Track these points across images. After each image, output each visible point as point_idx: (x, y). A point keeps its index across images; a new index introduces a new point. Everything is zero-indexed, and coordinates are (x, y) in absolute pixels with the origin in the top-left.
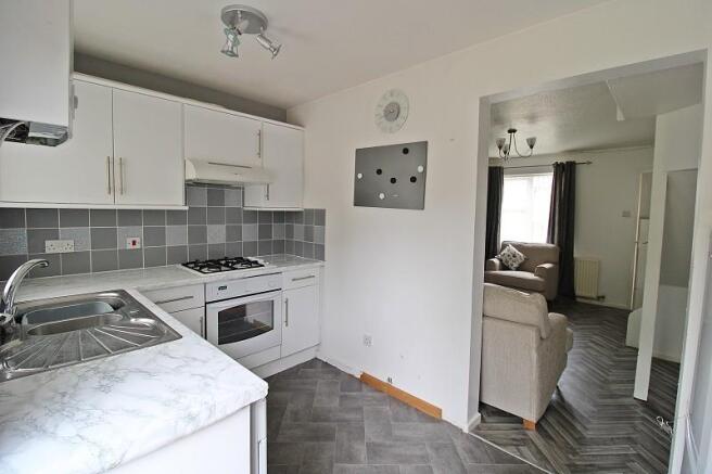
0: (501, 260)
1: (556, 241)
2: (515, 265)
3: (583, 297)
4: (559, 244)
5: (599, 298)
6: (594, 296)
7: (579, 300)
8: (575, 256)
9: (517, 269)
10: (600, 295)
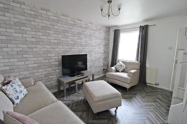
0: (116, 68)
1: (139, 60)
2: (121, 70)
3: (149, 83)
4: (140, 62)
5: (156, 85)
6: (154, 83)
7: (147, 84)
8: (146, 66)
9: (122, 72)
10: (157, 83)
